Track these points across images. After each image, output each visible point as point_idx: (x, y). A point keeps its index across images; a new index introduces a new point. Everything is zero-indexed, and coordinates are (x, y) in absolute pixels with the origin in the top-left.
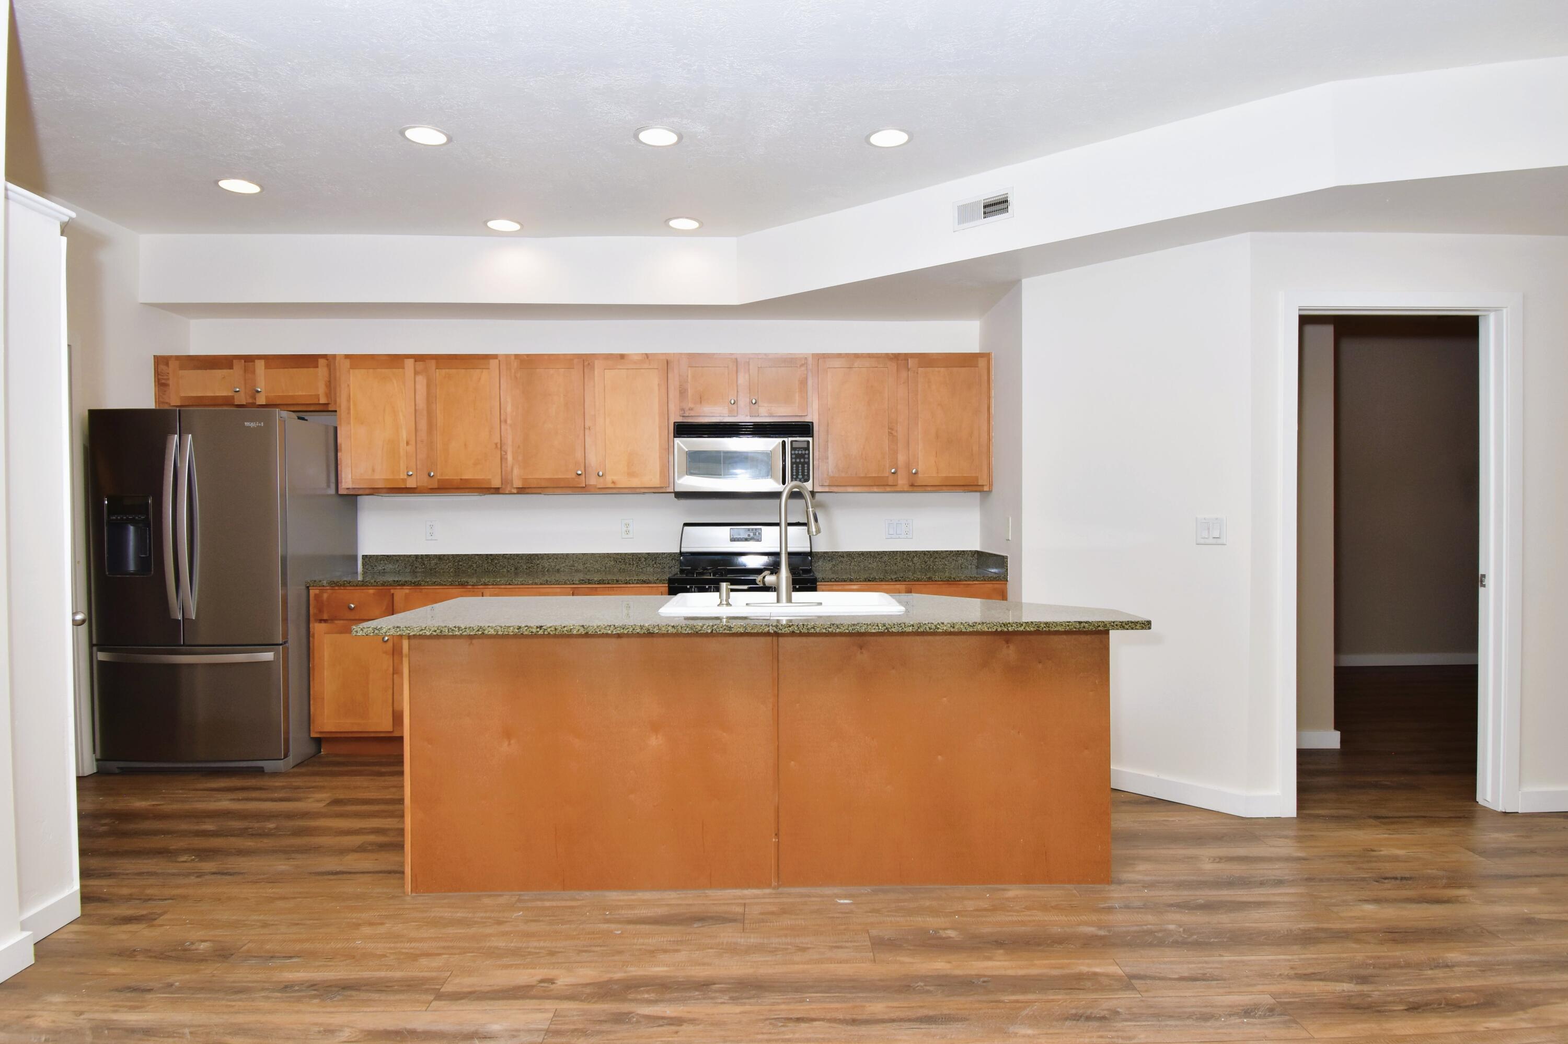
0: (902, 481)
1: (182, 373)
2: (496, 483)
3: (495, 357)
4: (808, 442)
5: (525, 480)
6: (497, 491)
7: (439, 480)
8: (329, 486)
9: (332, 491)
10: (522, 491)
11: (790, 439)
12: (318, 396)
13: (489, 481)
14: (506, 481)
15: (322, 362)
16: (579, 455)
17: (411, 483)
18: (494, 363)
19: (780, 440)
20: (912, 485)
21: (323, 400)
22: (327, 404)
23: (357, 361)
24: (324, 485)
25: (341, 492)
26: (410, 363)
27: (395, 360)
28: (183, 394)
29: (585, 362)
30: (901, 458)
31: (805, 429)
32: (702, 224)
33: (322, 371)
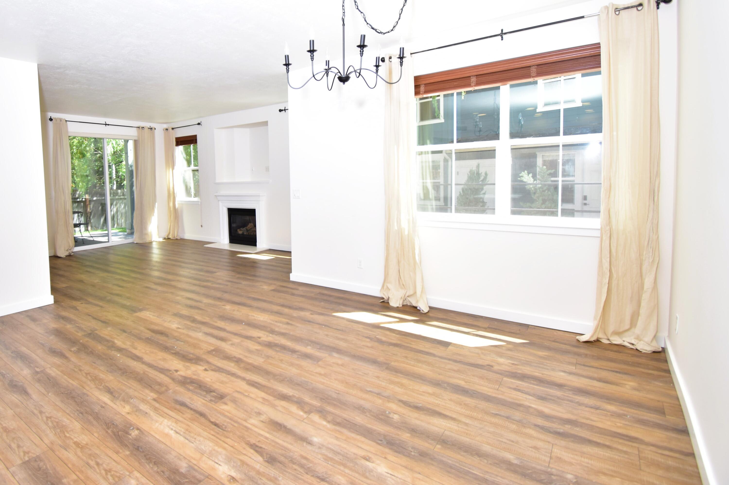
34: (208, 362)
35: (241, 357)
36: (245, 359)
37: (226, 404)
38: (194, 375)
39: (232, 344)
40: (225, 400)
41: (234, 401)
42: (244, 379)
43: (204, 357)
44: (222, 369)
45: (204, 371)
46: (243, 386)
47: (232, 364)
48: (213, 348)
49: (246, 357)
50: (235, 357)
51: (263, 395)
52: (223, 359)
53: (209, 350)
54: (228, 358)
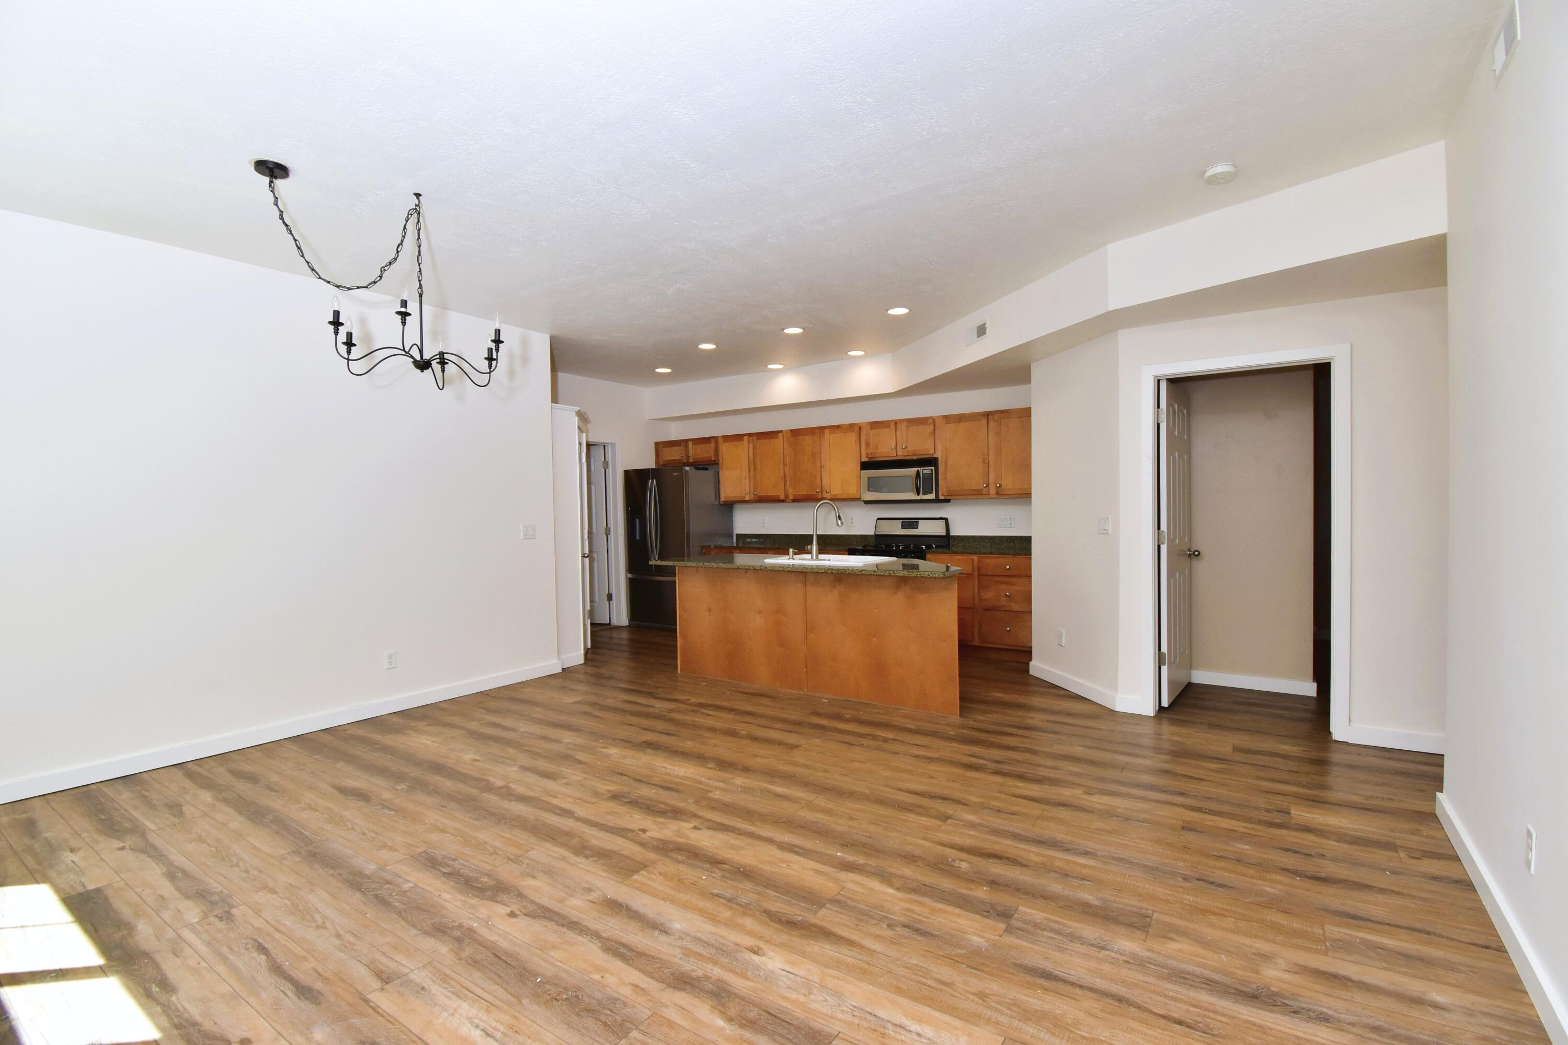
0: (992, 491)
1: (664, 449)
2: (782, 497)
3: (781, 431)
4: (932, 470)
5: (794, 496)
6: (783, 501)
7: (759, 496)
8: (716, 500)
9: (717, 503)
10: (794, 501)
11: (922, 468)
12: (711, 457)
13: (779, 496)
14: (786, 496)
15: (713, 440)
16: (818, 481)
17: (747, 498)
18: (780, 435)
19: (916, 469)
20: (997, 494)
21: (713, 459)
22: (715, 461)
23: (728, 438)
24: (714, 500)
25: (721, 503)
26: (746, 438)
27: (739, 437)
28: (665, 459)
29: (819, 431)
30: (992, 477)
31: (931, 462)
32: (866, 352)
33: (713, 445)
34: (642, 845)
35: (574, 859)
36: (566, 853)
37: (609, 791)
38: (663, 823)
39: (589, 890)
40: (609, 795)
41: (596, 794)
42: (578, 819)
43: (652, 856)
44: (613, 833)
45: (647, 829)
46: (580, 811)
47: (594, 842)
48: (635, 877)
49: (563, 859)
50: (587, 857)
51: (554, 801)
52: (611, 852)
53: (643, 872)
54: (602, 855)
